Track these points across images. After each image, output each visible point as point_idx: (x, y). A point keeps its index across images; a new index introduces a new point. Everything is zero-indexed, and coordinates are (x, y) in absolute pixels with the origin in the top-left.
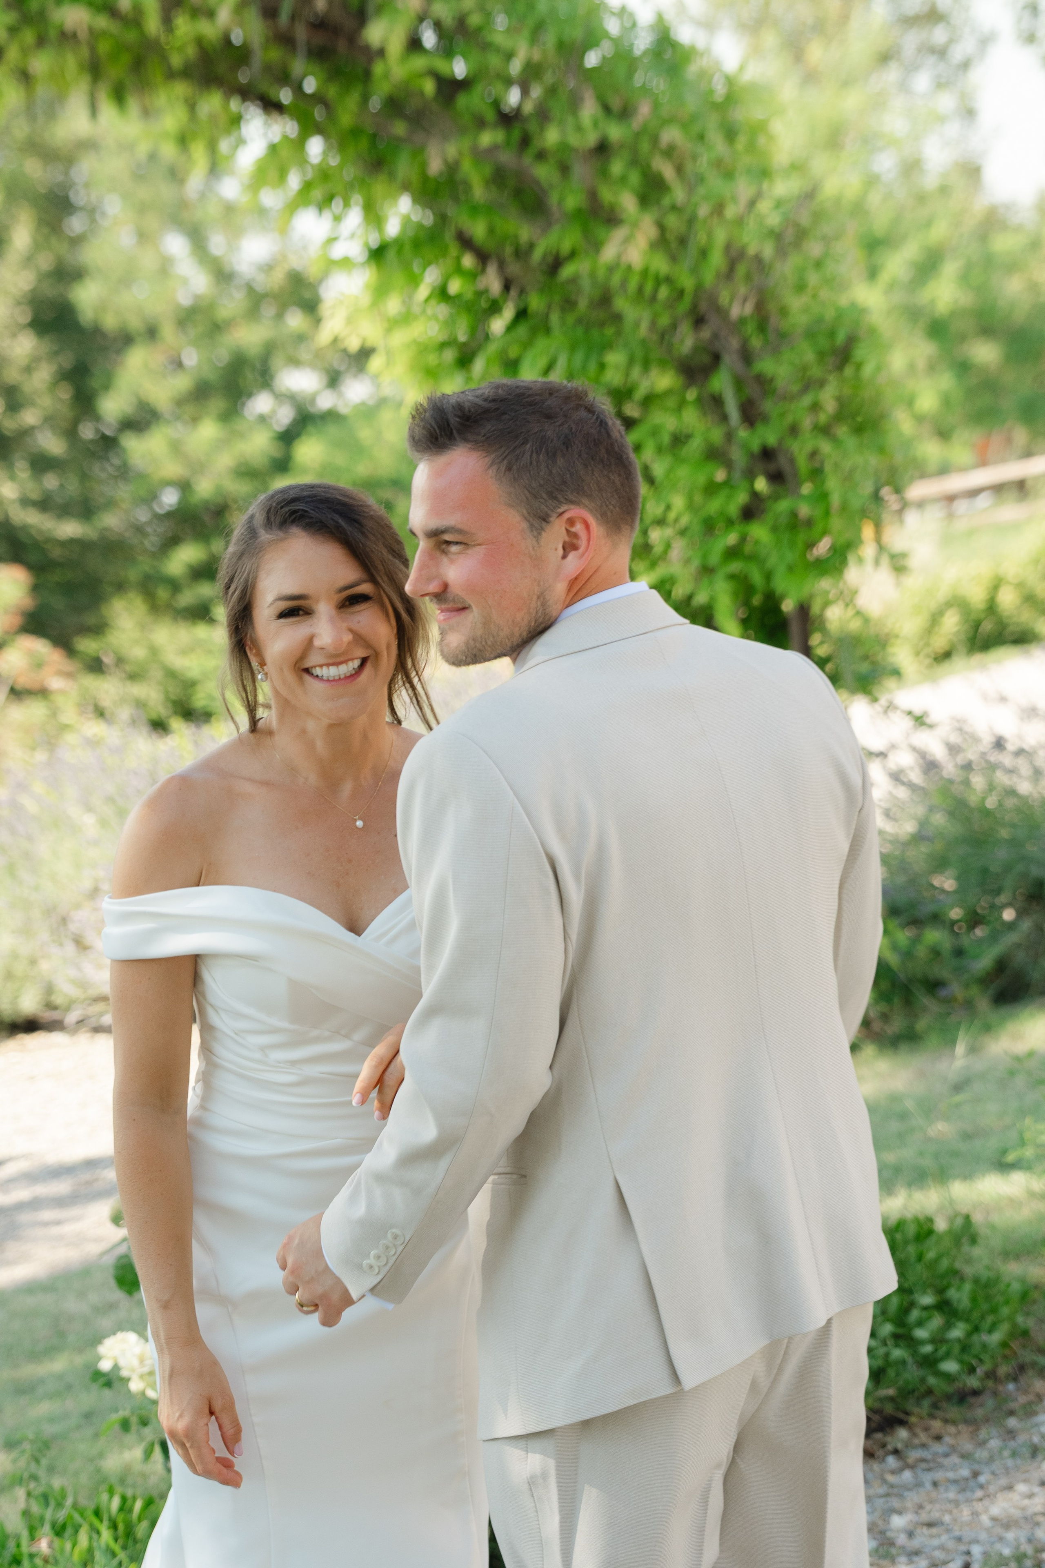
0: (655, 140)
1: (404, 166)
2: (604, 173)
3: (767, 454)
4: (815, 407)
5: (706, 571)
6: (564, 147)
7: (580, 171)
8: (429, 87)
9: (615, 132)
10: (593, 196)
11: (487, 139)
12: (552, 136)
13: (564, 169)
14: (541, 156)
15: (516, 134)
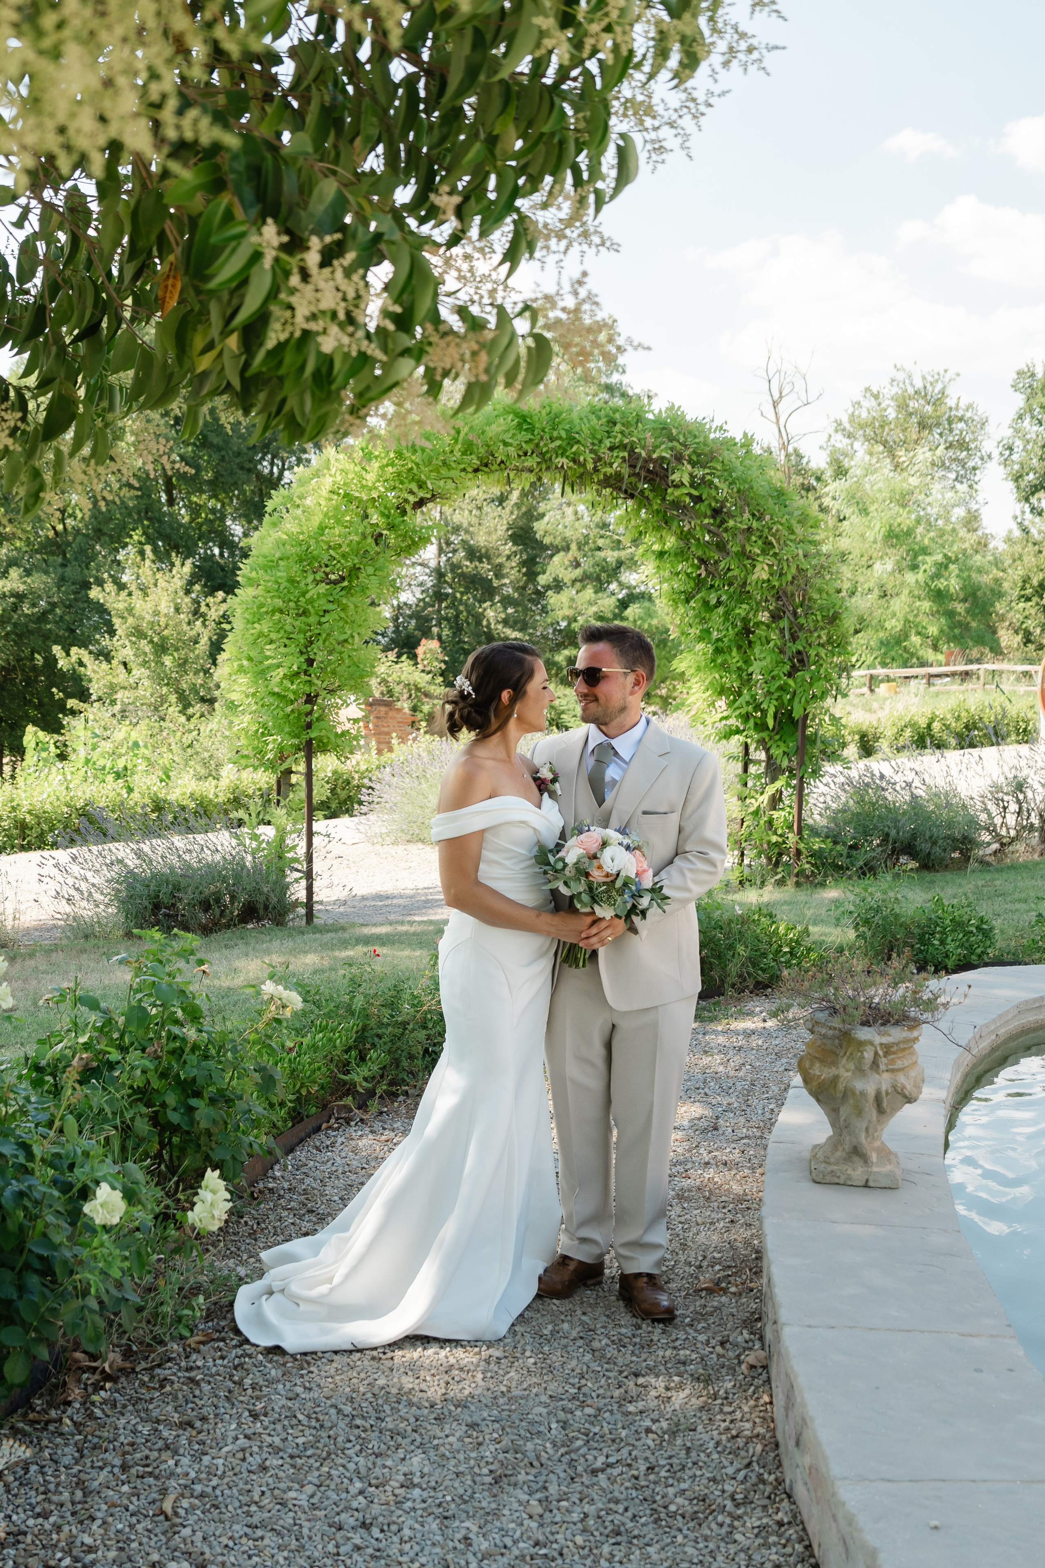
0: (770, 529)
1: (674, 527)
2: (749, 540)
3: (799, 652)
4: (819, 637)
5: (769, 693)
6: (736, 528)
7: (740, 537)
8: (687, 500)
9: (755, 525)
10: (743, 547)
11: (706, 521)
12: (731, 523)
13: (734, 535)
14: (726, 530)
15: (718, 520)
